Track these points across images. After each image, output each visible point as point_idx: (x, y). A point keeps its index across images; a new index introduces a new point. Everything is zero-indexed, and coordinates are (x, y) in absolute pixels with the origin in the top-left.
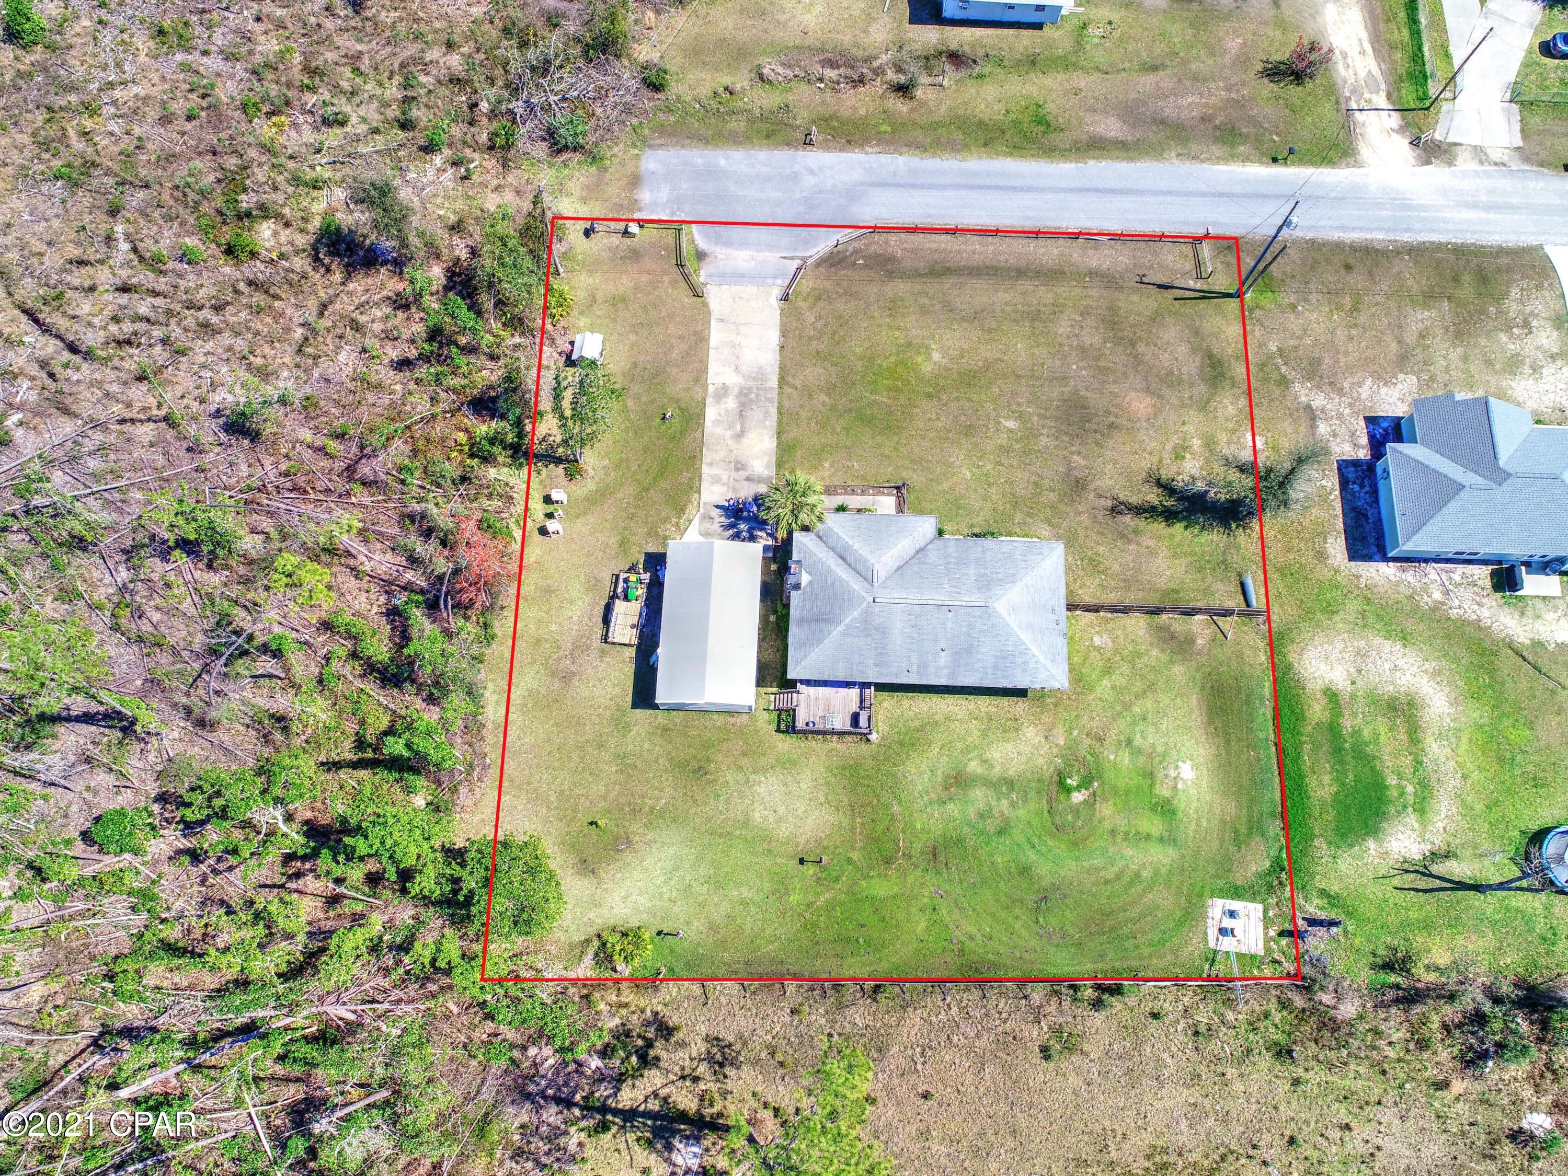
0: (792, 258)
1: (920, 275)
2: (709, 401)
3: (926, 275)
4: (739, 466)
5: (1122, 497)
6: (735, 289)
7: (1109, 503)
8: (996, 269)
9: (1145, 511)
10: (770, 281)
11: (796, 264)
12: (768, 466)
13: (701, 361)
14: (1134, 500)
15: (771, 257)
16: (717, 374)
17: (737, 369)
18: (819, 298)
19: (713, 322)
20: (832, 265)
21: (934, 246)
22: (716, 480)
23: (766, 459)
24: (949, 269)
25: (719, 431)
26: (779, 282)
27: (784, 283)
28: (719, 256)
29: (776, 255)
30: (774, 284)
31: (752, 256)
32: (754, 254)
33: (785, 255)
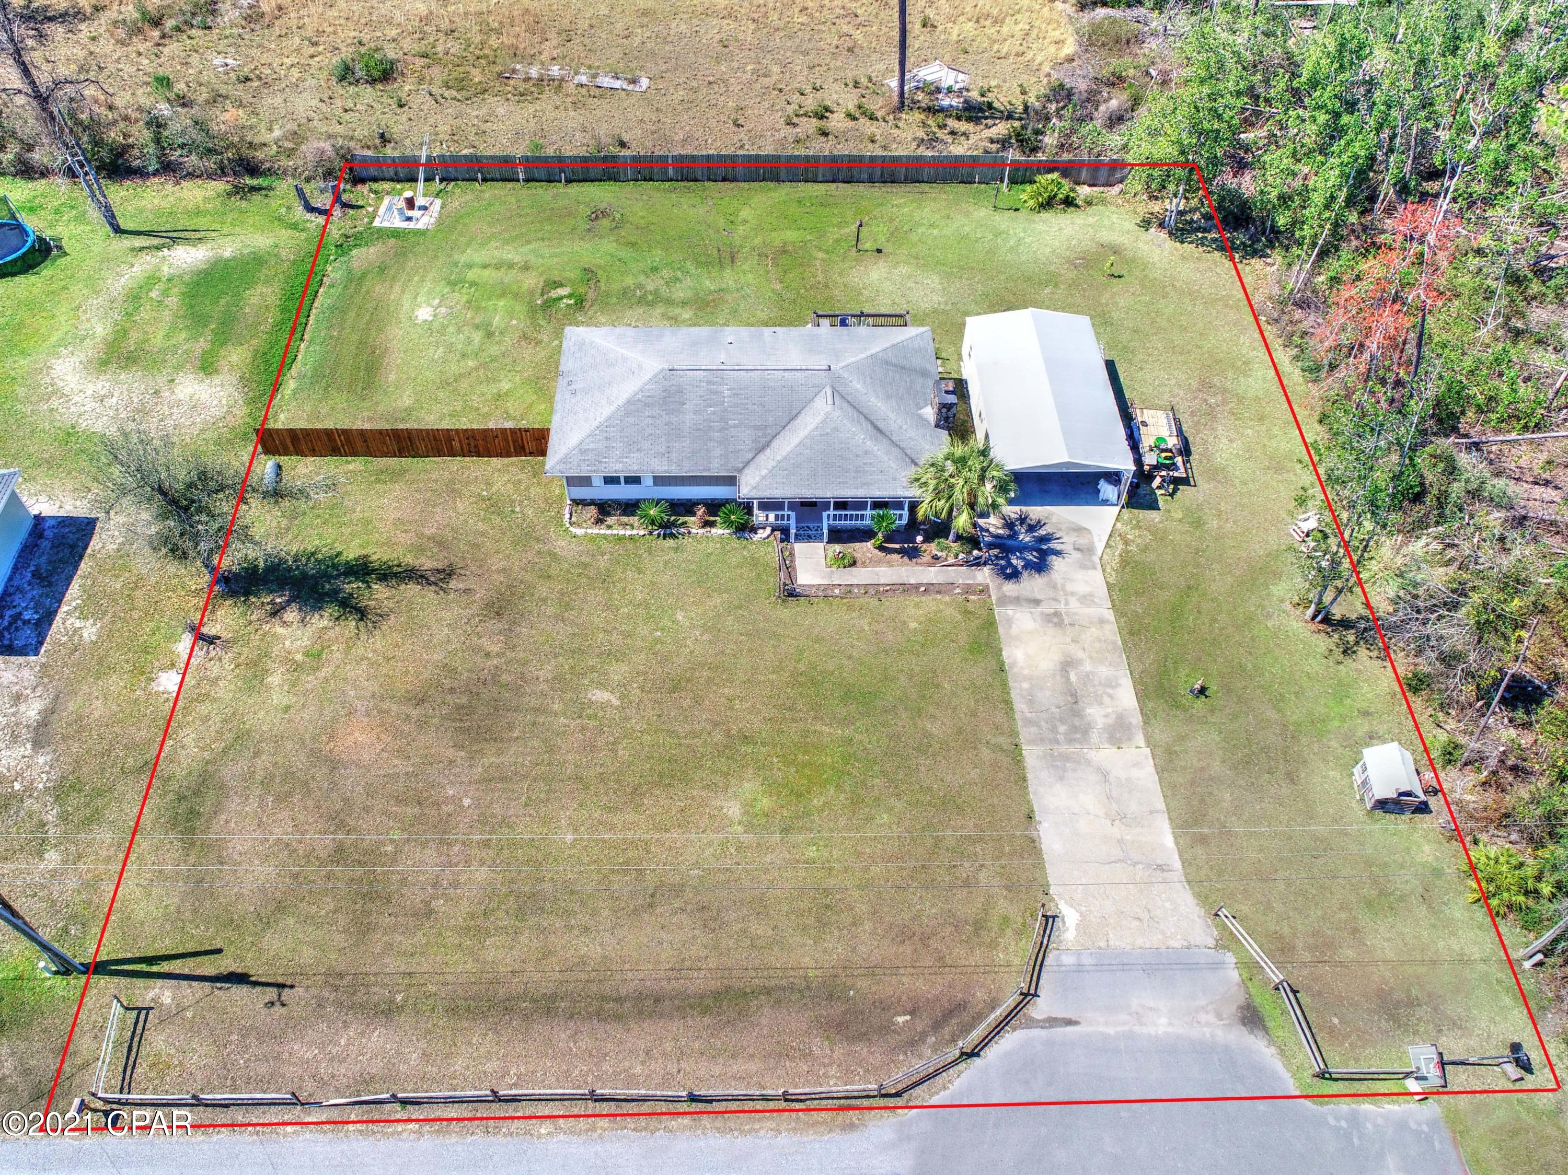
0: (1052, 1022)
1: (768, 991)
2: (1136, 719)
3: (755, 993)
4: (1055, 619)
5: (430, 594)
6: (1153, 940)
7: (453, 584)
8: (600, 1015)
9: (396, 575)
10: (1087, 960)
11: (1040, 1009)
12: (1009, 621)
13: (1174, 787)
14: (411, 589)
15: (1098, 1022)
16: (1136, 765)
17: (1104, 775)
18: (979, 926)
19: (1177, 864)
20: (961, 1006)
21: (738, 1067)
22: (1086, 599)
23: (1014, 630)
24: (705, 1011)
25: (1104, 671)
26: (1068, 960)
27: (1058, 958)
28: (1211, 1018)
29: (1090, 1029)
30: (1078, 954)
31: (1141, 1024)
32: (1137, 1029)
33: (1070, 1029)
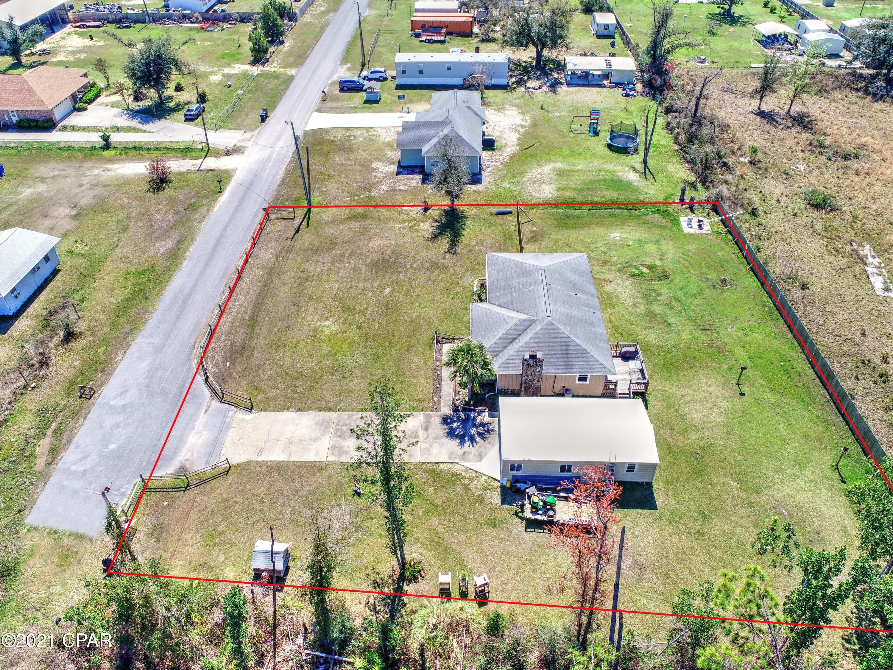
0: (209, 406)
1: (252, 332)
3: (253, 329)
5: (444, 250)
6: (228, 442)
7: (449, 255)
8: (259, 296)
9: (454, 243)
10: (228, 420)
11: (215, 403)
12: (414, 417)
13: (301, 466)
14: (446, 246)
15: (202, 419)
17: (315, 440)
18: (255, 388)
19: (260, 459)
20: (225, 380)
22: (427, 451)
24: (252, 317)
26: (232, 413)
27: (233, 410)
28: (188, 457)
29: (201, 417)
30: (232, 417)
31: (195, 433)
32: (194, 431)
33: (204, 411)
